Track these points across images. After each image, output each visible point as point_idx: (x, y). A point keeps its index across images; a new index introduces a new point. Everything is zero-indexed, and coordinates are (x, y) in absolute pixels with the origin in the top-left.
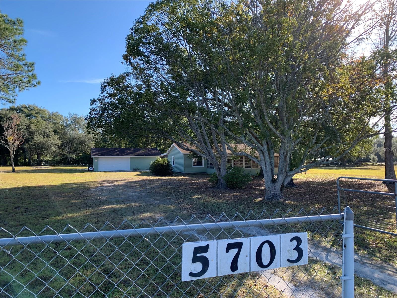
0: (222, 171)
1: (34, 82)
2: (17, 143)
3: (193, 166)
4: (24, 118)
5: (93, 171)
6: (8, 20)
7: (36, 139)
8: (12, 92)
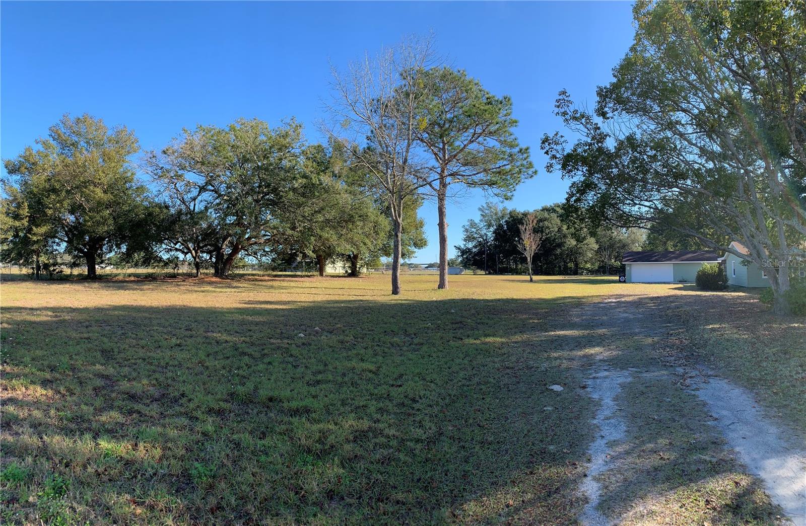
0: (780, 283)
1: (530, 171)
2: (534, 247)
3: (763, 277)
4: (556, 218)
5: (624, 282)
6: (495, 101)
7: (569, 243)
8: (512, 186)
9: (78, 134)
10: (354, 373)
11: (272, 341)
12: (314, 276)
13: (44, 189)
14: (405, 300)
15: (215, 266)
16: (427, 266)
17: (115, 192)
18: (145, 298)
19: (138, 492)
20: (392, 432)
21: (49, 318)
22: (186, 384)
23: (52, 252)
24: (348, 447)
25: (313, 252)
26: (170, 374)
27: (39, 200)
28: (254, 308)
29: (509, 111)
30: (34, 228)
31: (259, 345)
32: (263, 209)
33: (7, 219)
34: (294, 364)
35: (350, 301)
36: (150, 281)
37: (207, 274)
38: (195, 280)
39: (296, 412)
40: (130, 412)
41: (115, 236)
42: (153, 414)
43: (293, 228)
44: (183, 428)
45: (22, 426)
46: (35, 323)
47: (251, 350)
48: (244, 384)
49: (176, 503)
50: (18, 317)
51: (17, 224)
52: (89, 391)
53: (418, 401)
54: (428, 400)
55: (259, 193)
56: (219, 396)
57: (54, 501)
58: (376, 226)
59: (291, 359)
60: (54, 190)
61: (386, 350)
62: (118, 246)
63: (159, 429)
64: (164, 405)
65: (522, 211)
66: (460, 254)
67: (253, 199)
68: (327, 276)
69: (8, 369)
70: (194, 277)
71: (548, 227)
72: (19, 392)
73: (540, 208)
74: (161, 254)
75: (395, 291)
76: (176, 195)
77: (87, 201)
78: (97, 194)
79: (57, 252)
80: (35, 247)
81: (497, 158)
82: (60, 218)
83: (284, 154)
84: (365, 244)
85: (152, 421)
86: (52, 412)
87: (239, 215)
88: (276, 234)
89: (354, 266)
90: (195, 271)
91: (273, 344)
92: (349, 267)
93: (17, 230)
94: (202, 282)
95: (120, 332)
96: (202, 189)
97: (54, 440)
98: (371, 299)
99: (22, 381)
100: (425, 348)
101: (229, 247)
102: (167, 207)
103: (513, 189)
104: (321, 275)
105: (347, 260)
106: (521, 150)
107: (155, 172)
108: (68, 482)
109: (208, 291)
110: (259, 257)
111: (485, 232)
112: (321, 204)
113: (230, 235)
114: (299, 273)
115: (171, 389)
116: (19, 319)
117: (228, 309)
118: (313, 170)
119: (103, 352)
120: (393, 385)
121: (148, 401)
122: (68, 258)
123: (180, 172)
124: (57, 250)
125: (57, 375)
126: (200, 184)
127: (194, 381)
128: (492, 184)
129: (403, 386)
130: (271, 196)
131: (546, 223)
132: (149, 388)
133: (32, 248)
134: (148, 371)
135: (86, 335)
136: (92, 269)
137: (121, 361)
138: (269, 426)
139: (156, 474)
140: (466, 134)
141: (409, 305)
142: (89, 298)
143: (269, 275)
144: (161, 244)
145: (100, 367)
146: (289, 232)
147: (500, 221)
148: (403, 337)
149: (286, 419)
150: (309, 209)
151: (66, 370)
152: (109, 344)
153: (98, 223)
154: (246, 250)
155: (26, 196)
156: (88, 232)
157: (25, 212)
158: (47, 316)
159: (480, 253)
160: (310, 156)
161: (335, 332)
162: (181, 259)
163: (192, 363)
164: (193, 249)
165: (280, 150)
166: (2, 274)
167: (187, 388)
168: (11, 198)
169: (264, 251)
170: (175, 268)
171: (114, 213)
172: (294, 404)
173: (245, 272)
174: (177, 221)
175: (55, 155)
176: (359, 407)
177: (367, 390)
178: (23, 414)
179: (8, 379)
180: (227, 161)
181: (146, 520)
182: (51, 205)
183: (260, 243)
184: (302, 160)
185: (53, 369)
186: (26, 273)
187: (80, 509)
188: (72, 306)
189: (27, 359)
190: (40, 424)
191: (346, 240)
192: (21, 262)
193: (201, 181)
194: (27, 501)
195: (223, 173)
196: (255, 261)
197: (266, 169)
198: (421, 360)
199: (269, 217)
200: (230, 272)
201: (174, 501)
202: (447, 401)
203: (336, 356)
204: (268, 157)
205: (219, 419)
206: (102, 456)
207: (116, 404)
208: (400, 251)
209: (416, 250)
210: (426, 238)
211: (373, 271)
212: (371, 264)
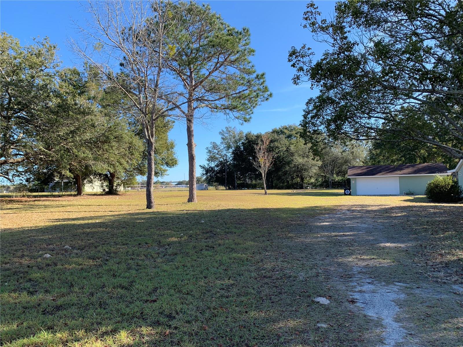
1: (266, 95)
2: (268, 165)
4: (284, 139)
5: (350, 194)
6: (235, 33)
7: (296, 161)
8: (249, 110)
12: (72, 195)
16: (176, 183)
25: (70, 171)
29: (247, 41)
54: (185, 315)
58: (130, 147)
61: (140, 262)
65: (255, 134)
66: (204, 172)
68: (85, 195)
71: (277, 147)
73: (271, 131)
75: (149, 206)
81: (237, 83)
83: (36, 73)
84: (121, 164)
89: (111, 185)
92: (107, 186)
103: (251, 112)
104: (80, 194)
105: (104, 180)
106: (258, 76)
110: (11, 178)
111: (225, 153)
114: (56, 193)
128: (233, 108)
131: (276, 143)
140: (210, 64)
147: (237, 143)
148: (157, 248)
159: (221, 171)
161: (87, 248)
169: (17, 171)
184: (56, 80)
191: (103, 160)
196: (7, 183)
198: (176, 272)
208: (153, 170)
209: (167, 168)
210: (176, 157)
211: (130, 188)
212: (127, 183)
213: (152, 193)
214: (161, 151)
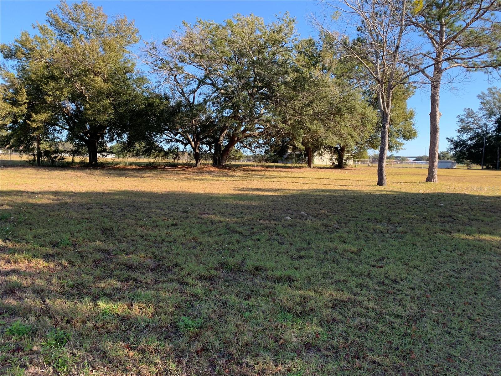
9: (77, 21)
10: (336, 252)
11: (261, 222)
12: (303, 167)
13: (43, 76)
14: (390, 191)
15: (214, 157)
16: (414, 159)
17: (116, 82)
18: (145, 184)
19: (131, 340)
20: (371, 305)
21: (51, 201)
22: (179, 256)
23: (53, 140)
24: (327, 311)
25: (302, 144)
26: (165, 249)
27: (38, 86)
28: (247, 194)
30: (34, 115)
31: (249, 225)
32: (258, 103)
33: (5, 105)
34: (280, 241)
35: (335, 191)
36: (151, 169)
37: (206, 164)
38: (194, 169)
39: (279, 280)
40: (127, 280)
41: (116, 125)
42: (148, 280)
43: (285, 122)
44: (175, 290)
45: (26, 292)
46: (37, 205)
47: (241, 229)
48: (233, 256)
49: (164, 346)
50: (19, 200)
51: (15, 110)
52: (90, 263)
53: (399, 283)
54: (409, 283)
55: (254, 87)
56: (210, 265)
57: (56, 349)
58: (363, 118)
59: (277, 237)
60: (53, 78)
61: (369, 235)
62: (120, 135)
63: (153, 292)
64: (158, 274)
66: (452, 146)
67: (249, 93)
68: (314, 167)
69: (10, 245)
70: (194, 167)
72: (22, 265)
74: (162, 144)
75: (380, 183)
76: (176, 88)
77: (88, 90)
78: (97, 83)
79: (58, 140)
80: (34, 134)
82: (60, 106)
83: (277, 49)
84: (352, 137)
85: (147, 286)
86: (54, 281)
87: (235, 108)
88: (269, 127)
89: (340, 159)
90: (194, 161)
91: (262, 224)
92: (336, 159)
93: (15, 117)
94: (201, 171)
95: (120, 214)
96: (201, 82)
97: (56, 302)
98: (356, 189)
99: (24, 255)
100: (409, 236)
101: (226, 139)
102: (167, 99)
104: (310, 166)
105: (334, 153)
107: (155, 63)
108: (69, 334)
109: (206, 180)
110: (253, 149)
112: (311, 98)
113: (227, 128)
114: (289, 165)
115: (165, 261)
116: (20, 202)
117: (223, 194)
118: (304, 64)
119: (103, 230)
120: (374, 266)
121: (144, 271)
122: (70, 146)
123: (180, 65)
124: (58, 138)
125: (59, 250)
126: (199, 77)
127: (187, 254)
128: (498, 65)
129: (384, 268)
130: (265, 90)
132: (145, 260)
133: (33, 135)
134: (145, 246)
135: (87, 216)
136: (93, 157)
137: (120, 238)
138: (254, 289)
139: (148, 326)
141: (394, 196)
142: (91, 183)
143: (262, 166)
144: (162, 135)
145: (100, 243)
146: (281, 125)
148: (386, 225)
149: (270, 284)
150: (300, 102)
151: (67, 246)
152: (109, 223)
153: (99, 112)
154: (242, 142)
155: (24, 83)
156: (89, 120)
157: (23, 97)
158: (48, 199)
159: (476, 146)
160: (302, 50)
161: (319, 216)
162: (181, 150)
163: (186, 239)
164: (193, 141)
165: (274, 44)
166: (2, 161)
167: (180, 260)
168: (7, 84)
169: (258, 143)
170: (176, 158)
171: (114, 103)
172: (278, 273)
173: (240, 163)
174: (177, 112)
175: (53, 42)
176: (339, 281)
177: (348, 268)
178: (25, 282)
179: (11, 253)
180: (223, 56)
181: (138, 361)
182: (51, 93)
183: (254, 136)
184: (294, 54)
185: (54, 245)
186: (26, 160)
187: (79, 353)
188: (74, 191)
189: (29, 237)
190: (43, 290)
191: (334, 133)
192: (21, 148)
193: (201, 74)
194: (31, 350)
195: (220, 67)
196: (250, 154)
197: (261, 64)
199: (263, 110)
200: (227, 163)
201: (163, 345)
202: (432, 287)
203: (319, 237)
204: (263, 52)
205: (209, 283)
206: (100, 314)
207: (114, 273)
208: (387, 144)
209: (404, 142)
210: (415, 129)
211: (360, 163)
212: (358, 156)
213: (384, 169)
214: (397, 122)
